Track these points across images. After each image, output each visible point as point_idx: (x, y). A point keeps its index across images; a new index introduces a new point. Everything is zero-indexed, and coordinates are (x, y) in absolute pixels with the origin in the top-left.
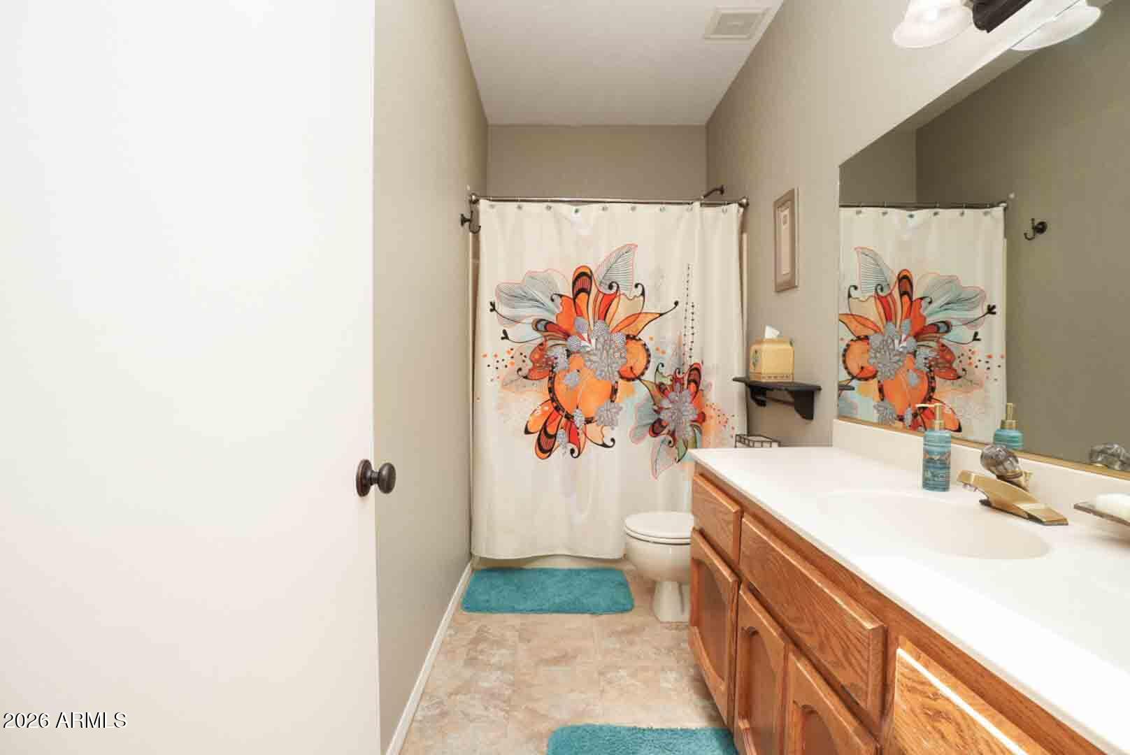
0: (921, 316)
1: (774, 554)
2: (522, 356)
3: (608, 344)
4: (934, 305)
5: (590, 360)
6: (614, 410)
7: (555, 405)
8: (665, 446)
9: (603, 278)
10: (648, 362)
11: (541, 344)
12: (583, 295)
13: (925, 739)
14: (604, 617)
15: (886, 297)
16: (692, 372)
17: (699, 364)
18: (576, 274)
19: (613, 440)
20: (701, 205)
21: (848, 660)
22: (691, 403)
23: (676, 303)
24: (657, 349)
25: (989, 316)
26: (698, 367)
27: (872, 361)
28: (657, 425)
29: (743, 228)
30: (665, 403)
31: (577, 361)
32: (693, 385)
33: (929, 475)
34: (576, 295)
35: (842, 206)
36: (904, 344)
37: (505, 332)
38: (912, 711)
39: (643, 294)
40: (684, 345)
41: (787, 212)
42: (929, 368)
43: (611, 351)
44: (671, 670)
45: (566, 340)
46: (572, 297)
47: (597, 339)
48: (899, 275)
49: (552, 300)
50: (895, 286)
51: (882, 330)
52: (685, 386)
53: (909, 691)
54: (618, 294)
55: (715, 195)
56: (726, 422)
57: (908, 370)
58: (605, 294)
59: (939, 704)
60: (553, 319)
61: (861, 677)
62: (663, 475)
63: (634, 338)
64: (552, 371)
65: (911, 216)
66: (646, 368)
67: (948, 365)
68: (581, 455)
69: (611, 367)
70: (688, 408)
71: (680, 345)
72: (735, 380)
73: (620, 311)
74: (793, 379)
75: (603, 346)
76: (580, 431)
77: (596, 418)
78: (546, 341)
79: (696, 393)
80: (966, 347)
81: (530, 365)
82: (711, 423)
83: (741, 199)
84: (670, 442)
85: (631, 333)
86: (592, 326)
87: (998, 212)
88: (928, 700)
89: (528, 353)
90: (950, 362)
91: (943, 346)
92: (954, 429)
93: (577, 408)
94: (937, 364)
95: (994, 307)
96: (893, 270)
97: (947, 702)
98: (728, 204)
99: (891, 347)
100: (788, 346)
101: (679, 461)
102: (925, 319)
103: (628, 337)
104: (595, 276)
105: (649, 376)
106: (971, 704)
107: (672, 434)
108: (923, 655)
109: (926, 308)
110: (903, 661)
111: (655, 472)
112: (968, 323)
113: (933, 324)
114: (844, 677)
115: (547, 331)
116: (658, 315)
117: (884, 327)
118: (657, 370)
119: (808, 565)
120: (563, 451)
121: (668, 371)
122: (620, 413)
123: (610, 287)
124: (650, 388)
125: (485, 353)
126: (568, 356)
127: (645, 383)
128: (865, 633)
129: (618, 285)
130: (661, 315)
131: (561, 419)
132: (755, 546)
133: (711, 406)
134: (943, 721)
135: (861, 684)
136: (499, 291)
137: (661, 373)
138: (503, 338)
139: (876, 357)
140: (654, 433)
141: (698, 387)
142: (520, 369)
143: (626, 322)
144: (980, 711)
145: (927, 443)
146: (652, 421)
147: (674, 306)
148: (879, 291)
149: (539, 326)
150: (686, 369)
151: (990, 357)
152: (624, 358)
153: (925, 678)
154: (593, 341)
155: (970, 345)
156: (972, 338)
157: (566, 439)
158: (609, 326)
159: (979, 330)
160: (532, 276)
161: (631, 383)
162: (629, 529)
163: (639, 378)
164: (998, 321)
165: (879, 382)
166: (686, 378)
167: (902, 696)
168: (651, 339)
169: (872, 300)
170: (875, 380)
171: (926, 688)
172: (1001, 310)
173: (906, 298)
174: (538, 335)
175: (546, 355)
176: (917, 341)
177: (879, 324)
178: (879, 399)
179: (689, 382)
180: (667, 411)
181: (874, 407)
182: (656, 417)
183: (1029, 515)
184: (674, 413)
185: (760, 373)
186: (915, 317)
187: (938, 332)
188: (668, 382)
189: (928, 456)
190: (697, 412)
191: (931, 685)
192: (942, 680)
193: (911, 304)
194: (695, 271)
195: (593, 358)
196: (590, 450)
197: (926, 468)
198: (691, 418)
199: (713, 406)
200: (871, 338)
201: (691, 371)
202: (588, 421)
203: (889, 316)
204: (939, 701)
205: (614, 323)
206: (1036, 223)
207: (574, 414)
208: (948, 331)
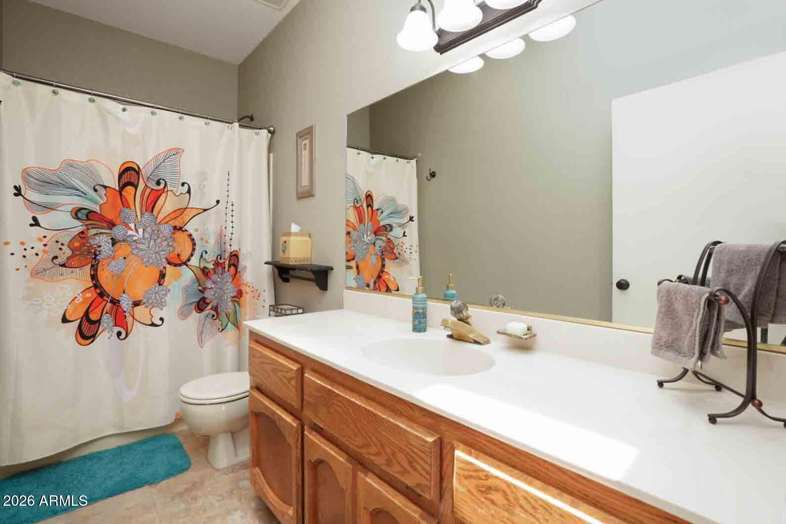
0: (378, 220)
1: (340, 399)
2: (59, 244)
3: (155, 234)
4: (385, 214)
5: (137, 248)
6: (163, 292)
7: (98, 291)
8: (209, 320)
9: (151, 175)
10: (194, 250)
11: (82, 233)
12: (130, 189)
13: (479, 507)
14: (164, 483)
15: (359, 207)
16: (232, 258)
17: (237, 251)
18: (123, 168)
19: (162, 319)
20: (240, 125)
21: (412, 467)
22: (232, 282)
23: (218, 202)
24: (202, 239)
25: (410, 222)
26: (237, 253)
27: (352, 249)
28: (202, 302)
29: (270, 149)
30: (209, 284)
31: (123, 249)
32: (232, 267)
33: (417, 322)
34: (122, 188)
35: (348, 147)
36: (369, 238)
37: (34, 219)
38: (469, 491)
39: (189, 192)
40: (225, 236)
41: (307, 142)
42: (382, 252)
43: (159, 241)
44: (236, 509)
45: (111, 229)
46: (117, 188)
47: (144, 230)
48: (366, 194)
49: (96, 190)
50: (364, 201)
51: (358, 229)
52: (226, 269)
53: (466, 478)
54: (166, 190)
55: (248, 121)
56: (259, 296)
57: (371, 255)
58: (152, 189)
59: (490, 482)
60: (97, 208)
61: (425, 478)
62: (208, 345)
63: (181, 229)
64: (95, 258)
65: (373, 158)
66: (192, 255)
67: (391, 251)
68: (130, 336)
69: (159, 255)
70: (229, 287)
71: (221, 237)
72: (266, 263)
73: (167, 205)
74: (311, 262)
75: (151, 236)
76: (127, 314)
77: (145, 300)
78: (88, 229)
79: (236, 273)
80: (401, 240)
81: (68, 252)
82: (247, 298)
83: (269, 127)
84: (213, 316)
85: (177, 225)
86: (139, 217)
87: (414, 162)
88: (482, 481)
89: (66, 240)
90: (393, 249)
91: (389, 239)
92: (395, 289)
93: (124, 293)
94: (386, 251)
95: (413, 217)
96: (364, 189)
97: (495, 480)
98: (260, 129)
99: (363, 239)
100: (308, 238)
101: (223, 330)
102: (379, 222)
103: (175, 228)
104: (143, 172)
105: (194, 261)
106: (511, 476)
107: (215, 309)
108: (473, 451)
109: (380, 215)
110: (460, 459)
111: (201, 342)
112: (401, 226)
113: (384, 226)
114: (410, 480)
115: (88, 219)
116: (202, 211)
117: (359, 226)
118: (202, 256)
119: (371, 403)
120: (108, 335)
121: (211, 257)
122: (169, 295)
123: (158, 183)
124: (196, 272)
125: (8, 240)
126: (113, 244)
127: (190, 267)
128: (426, 445)
129: (166, 182)
130: (205, 210)
131: (106, 304)
132: (318, 394)
133: (246, 285)
134: (493, 492)
135: (425, 482)
136: (26, 174)
137: (205, 259)
138: (31, 225)
139: (354, 246)
140: (200, 309)
141: (236, 270)
142: (56, 257)
143: (172, 216)
144: (518, 478)
145: (414, 302)
146: (197, 300)
147: (216, 204)
148: (356, 203)
149: (79, 215)
150: (227, 255)
151: (411, 246)
152: (172, 246)
153: (479, 467)
154: (141, 231)
155: (401, 239)
156: (402, 235)
157: (112, 324)
158: (156, 218)
159: (405, 230)
160: (70, 165)
161: (178, 268)
162: (184, 397)
163: (185, 263)
164: (414, 225)
165: (356, 262)
166: (227, 263)
167: (460, 483)
168: (196, 230)
169: (352, 208)
170: (355, 261)
171: (480, 474)
172: (416, 219)
173: (370, 208)
174: (77, 223)
175: (87, 243)
176: (376, 236)
177: (356, 225)
178: (356, 274)
179: (229, 267)
180: (209, 291)
181: (354, 279)
182: (202, 296)
183: (474, 340)
184: (216, 292)
185: (289, 258)
186: (374, 221)
187: (386, 230)
188: (211, 266)
189: (416, 311)
190: (236, 290)
191: (483, 471)
192: (489, 465)
193: (372, 213)
194: (234, 177)
195: (141, 246)
196: (139, 332)
197: (415, 318)
198: (232, 295)
199: (248, 284)
200: (352, 233)
201: (231, 256)
202: (136, 304)
203: (361, 221)
204: (490, 480)
205: (161, 216)
206: (431, 171)
207: (121, 299)
208: (391, 230)
